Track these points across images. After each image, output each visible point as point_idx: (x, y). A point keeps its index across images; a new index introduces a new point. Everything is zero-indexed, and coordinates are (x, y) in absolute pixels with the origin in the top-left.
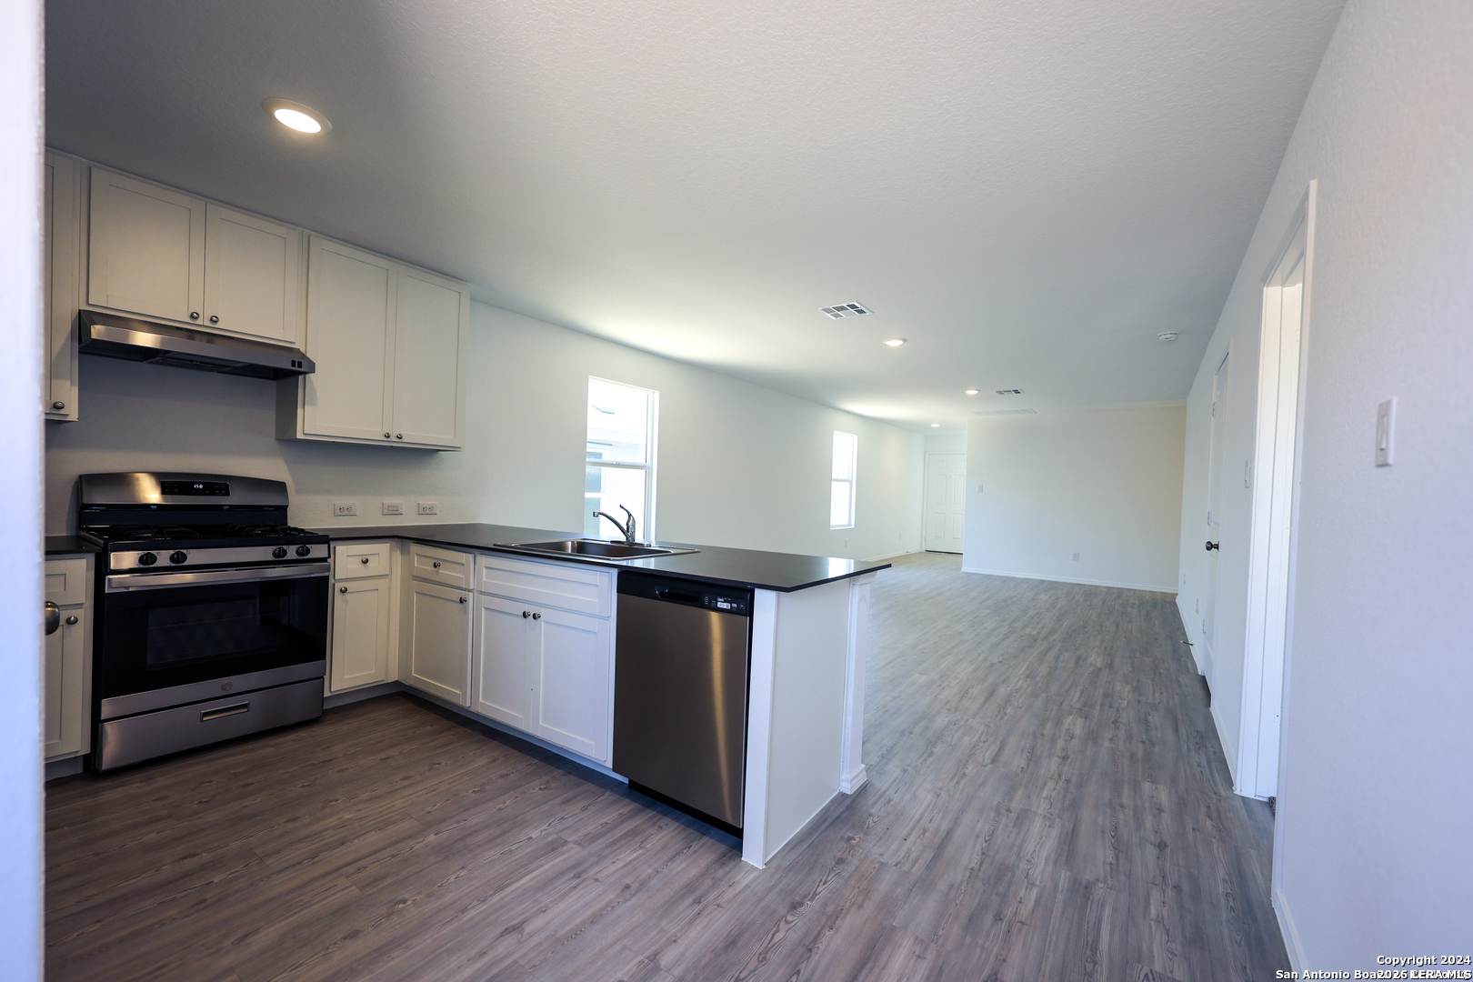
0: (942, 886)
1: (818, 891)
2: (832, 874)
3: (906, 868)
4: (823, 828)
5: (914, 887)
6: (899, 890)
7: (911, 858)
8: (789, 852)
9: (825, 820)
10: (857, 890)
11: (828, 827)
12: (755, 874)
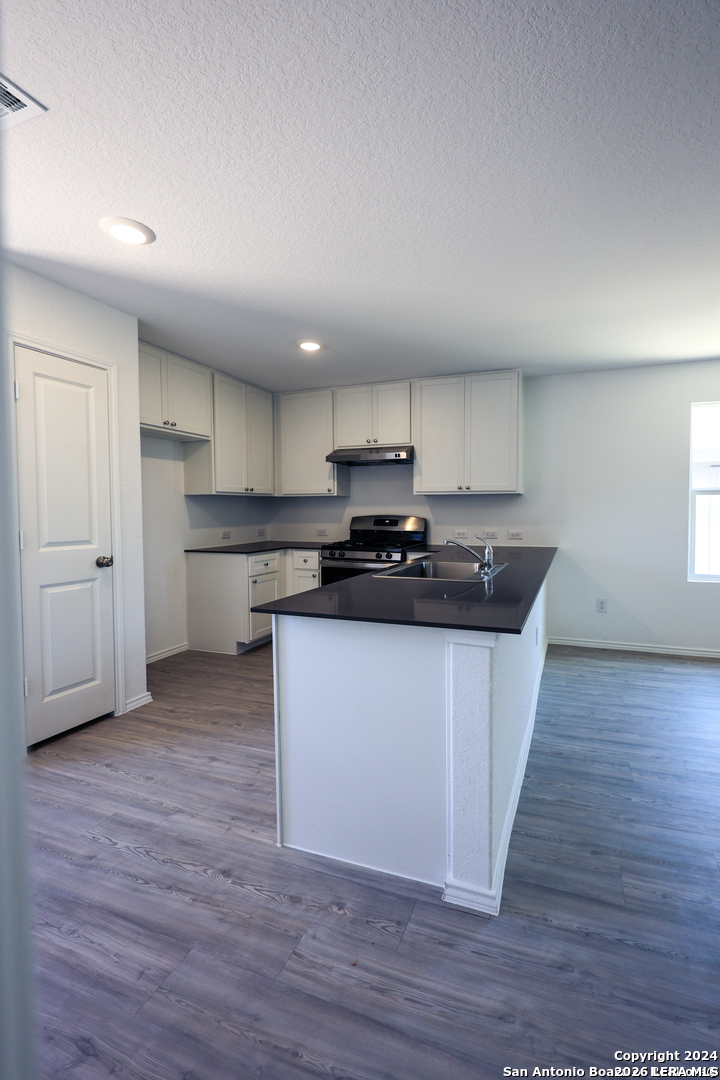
0: (255, 1006)
1: (246, 886)
2: (271, 894)
3: (290, 964)
4: (357, 880)
5: (255, 972)
6: (248, 956)
7: (313, 971)
8: (305, 859)
9: (373, 881)
10: (248, 916)
11: (360, 884)
12: (270, 842)
